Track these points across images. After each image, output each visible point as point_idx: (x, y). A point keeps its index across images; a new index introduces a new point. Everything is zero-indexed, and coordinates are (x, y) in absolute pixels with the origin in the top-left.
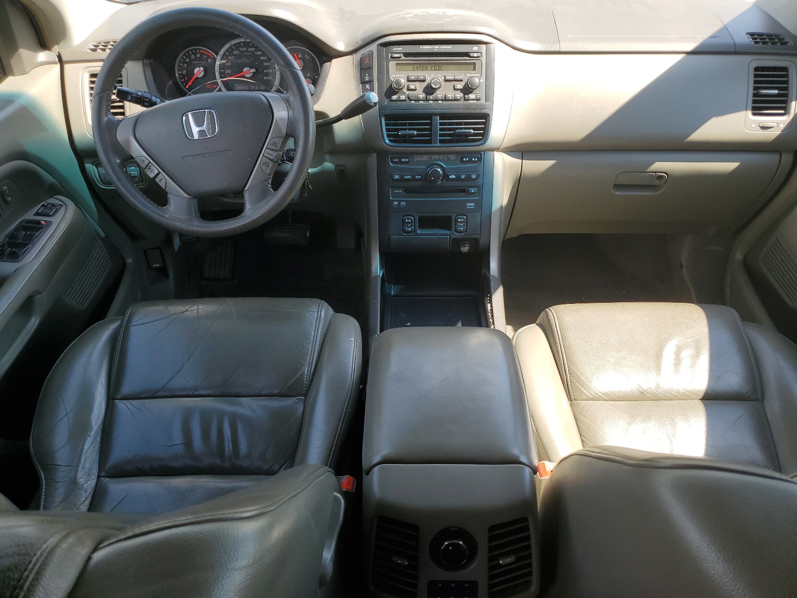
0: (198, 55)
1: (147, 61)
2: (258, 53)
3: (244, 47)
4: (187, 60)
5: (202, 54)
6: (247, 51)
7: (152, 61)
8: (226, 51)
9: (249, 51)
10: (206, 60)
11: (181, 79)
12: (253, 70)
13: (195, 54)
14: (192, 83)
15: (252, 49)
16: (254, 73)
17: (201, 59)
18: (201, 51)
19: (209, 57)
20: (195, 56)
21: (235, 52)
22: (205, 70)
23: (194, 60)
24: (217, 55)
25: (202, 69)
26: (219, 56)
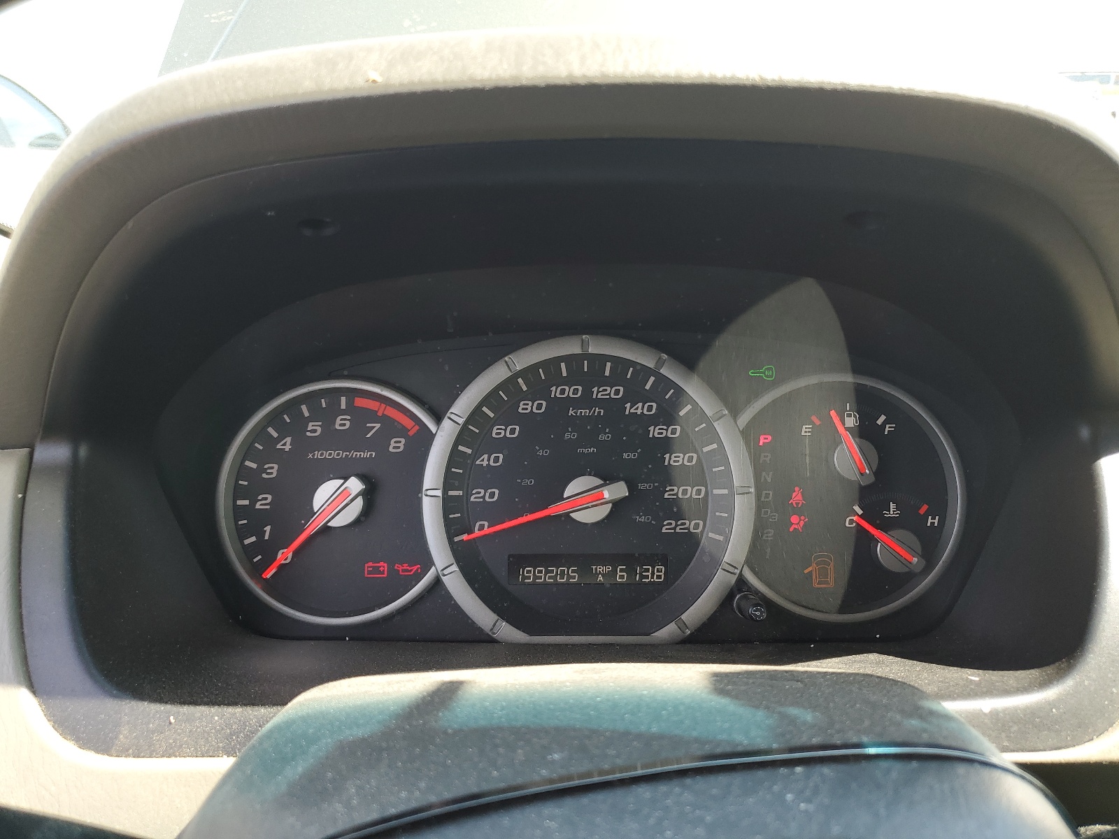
0: (342, 423)
1: (55, 453)
2: (639, 409)
3: (569, 381)
4: (287, 444)
5: (361, 417)
6: (587, 401)
7: (83, 452)
8: (485, 401)
9: (599, 403)
10: (380, 442)
11: (241, 533)
12: (618, 490)
13: (327, 417)
14: (296, 553)
15: (610, 392)
16: (617, 505)
17: (354, 439)
18: (360, 402)
19: (391, 429)
20: (328, 422)
21: (526, 407)
22: (370, 495)
23: (317, 444)
24: (438, 419)
25: (355, 485)
26: (446, 423)
